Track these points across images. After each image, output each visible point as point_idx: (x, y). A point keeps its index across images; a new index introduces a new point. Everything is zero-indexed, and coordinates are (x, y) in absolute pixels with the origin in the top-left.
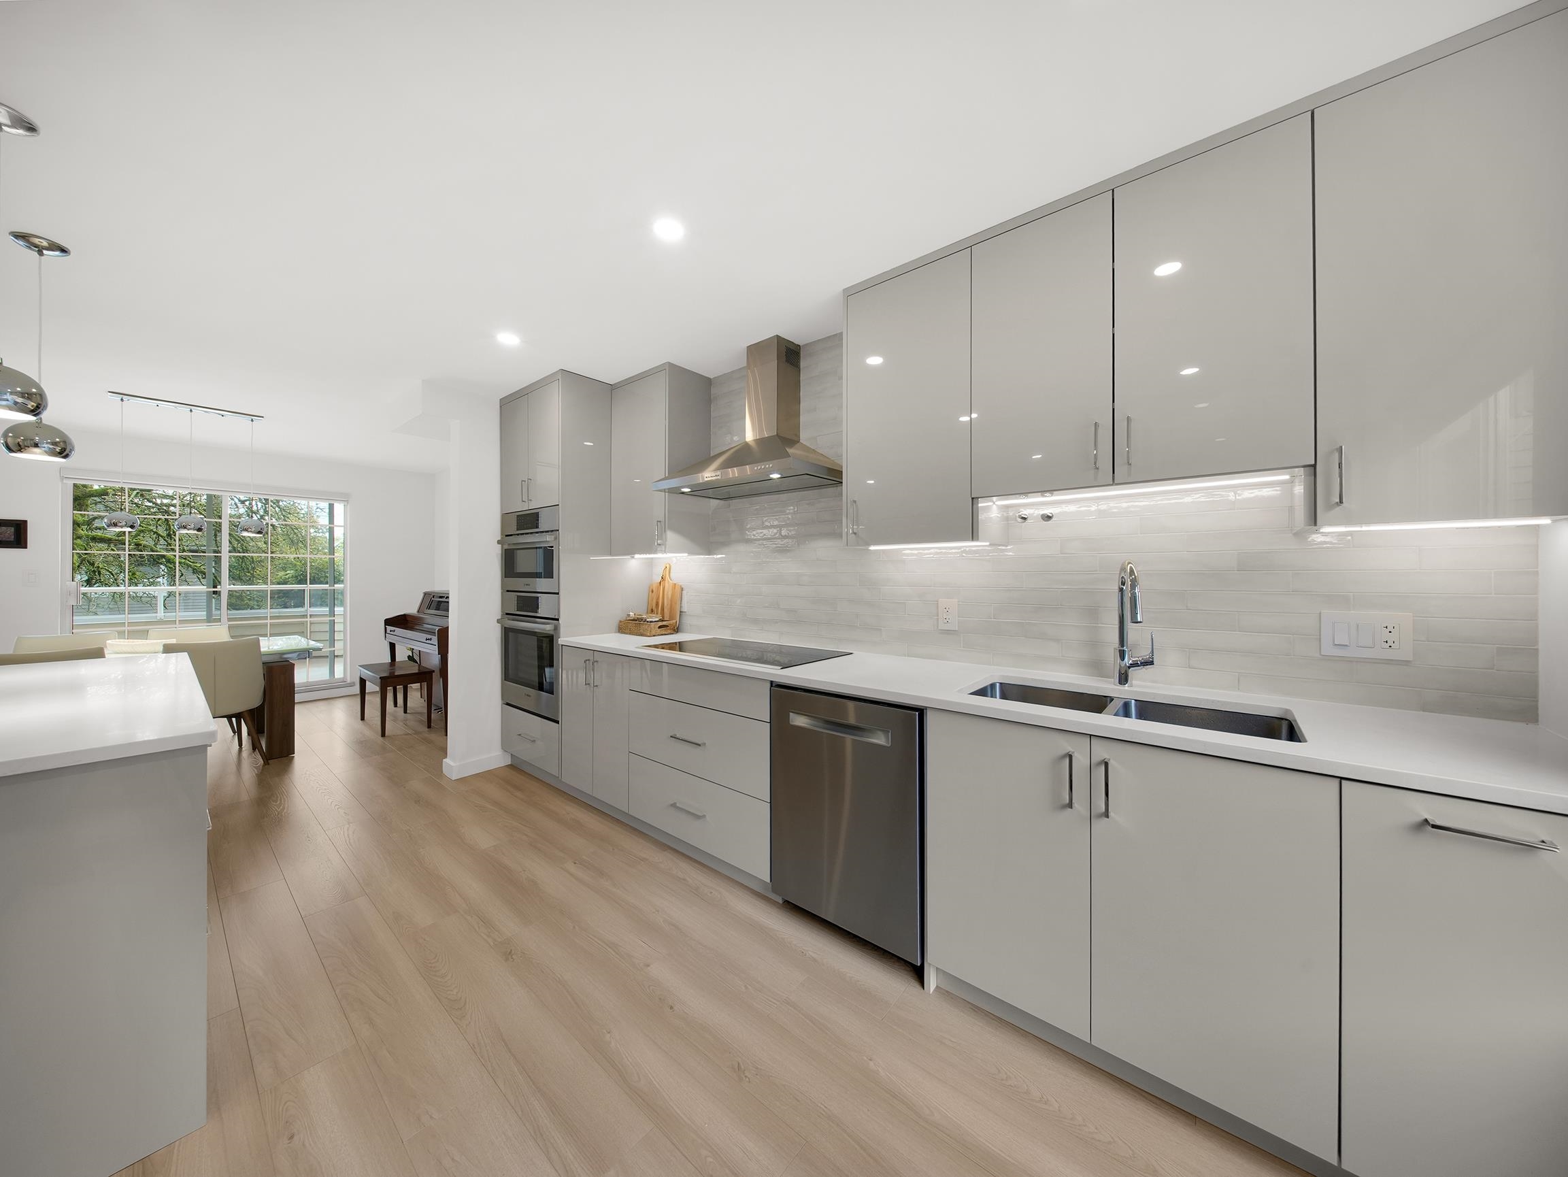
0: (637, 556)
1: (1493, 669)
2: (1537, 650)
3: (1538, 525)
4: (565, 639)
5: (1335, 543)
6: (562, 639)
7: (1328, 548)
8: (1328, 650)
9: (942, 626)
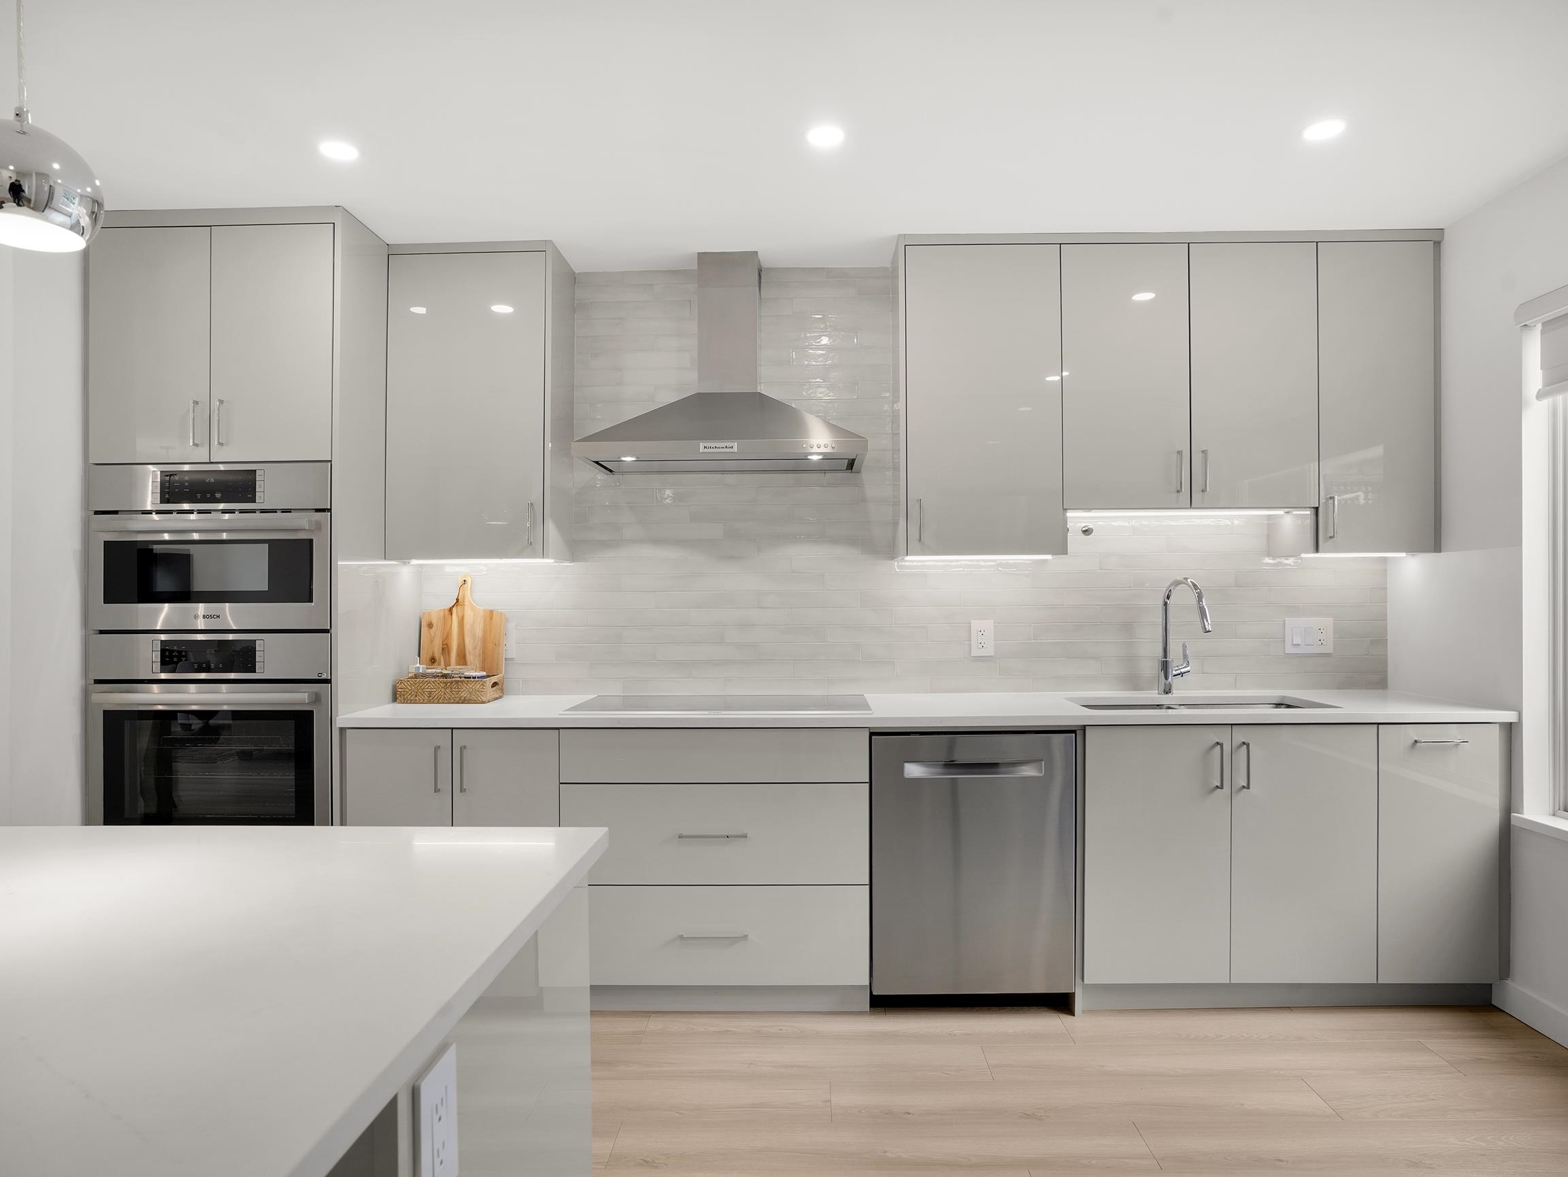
0: (414, 562)
1: (1368, 655)
2: (1387, 640)
3: (1385, 557)
4: (343, 717)
5: (1293, 566)
6: (341, 717)
7: (1288, 568)
8: (1290, 650)
9: (975, 652)
